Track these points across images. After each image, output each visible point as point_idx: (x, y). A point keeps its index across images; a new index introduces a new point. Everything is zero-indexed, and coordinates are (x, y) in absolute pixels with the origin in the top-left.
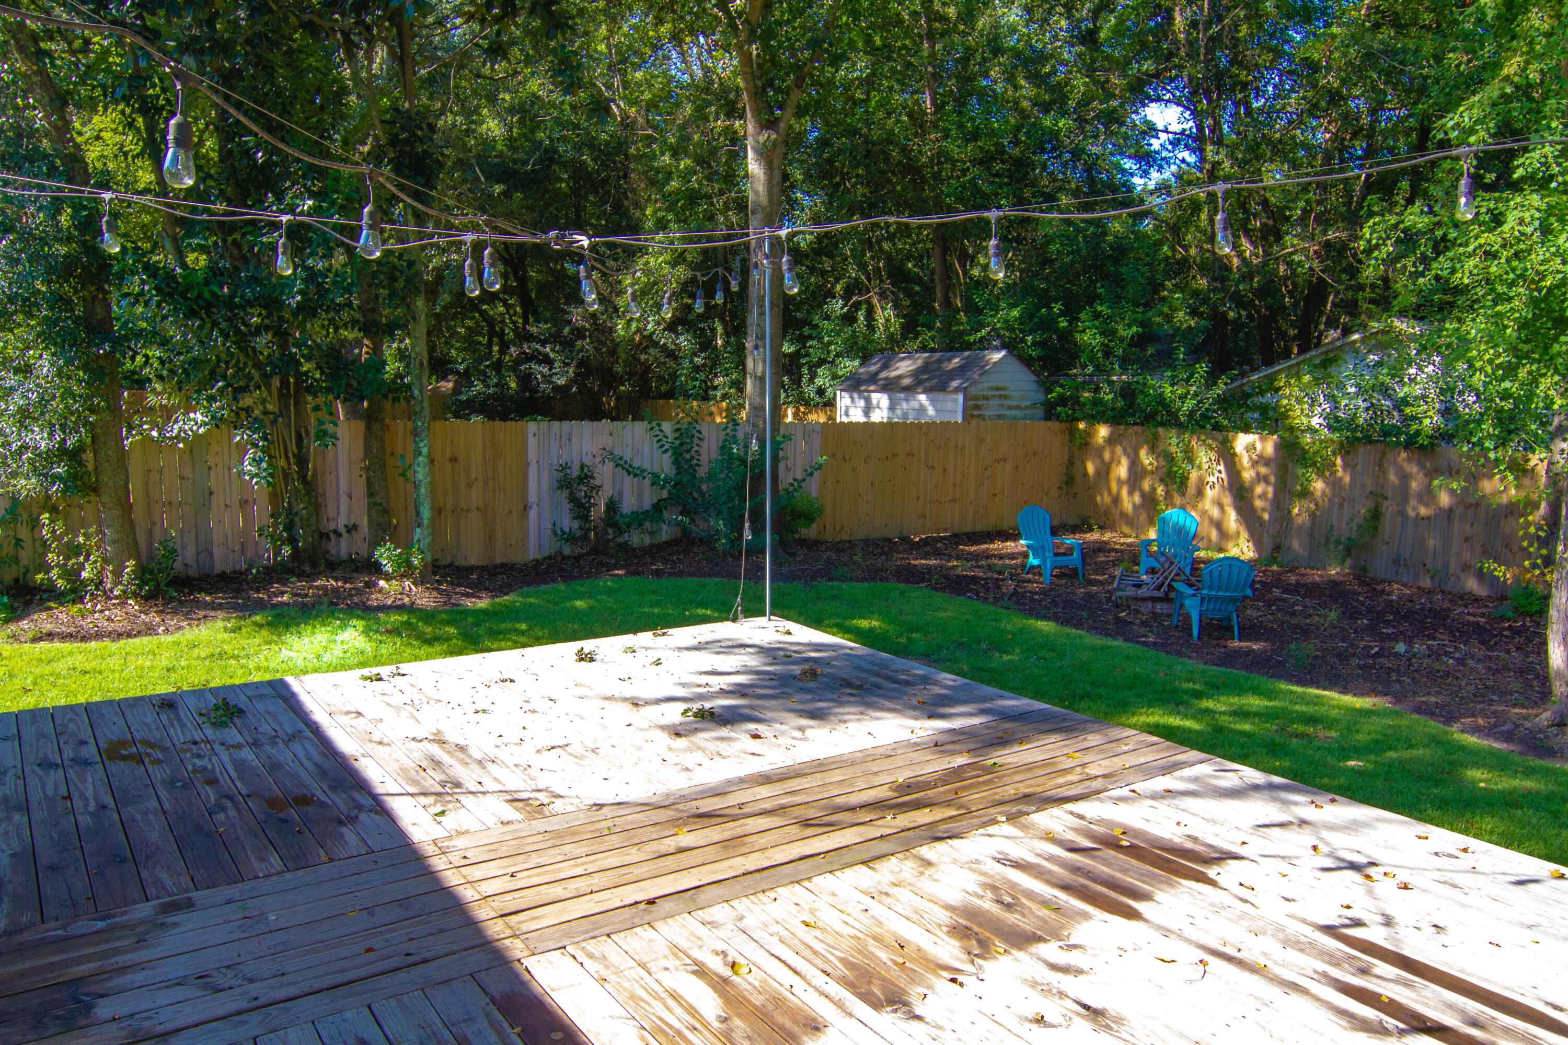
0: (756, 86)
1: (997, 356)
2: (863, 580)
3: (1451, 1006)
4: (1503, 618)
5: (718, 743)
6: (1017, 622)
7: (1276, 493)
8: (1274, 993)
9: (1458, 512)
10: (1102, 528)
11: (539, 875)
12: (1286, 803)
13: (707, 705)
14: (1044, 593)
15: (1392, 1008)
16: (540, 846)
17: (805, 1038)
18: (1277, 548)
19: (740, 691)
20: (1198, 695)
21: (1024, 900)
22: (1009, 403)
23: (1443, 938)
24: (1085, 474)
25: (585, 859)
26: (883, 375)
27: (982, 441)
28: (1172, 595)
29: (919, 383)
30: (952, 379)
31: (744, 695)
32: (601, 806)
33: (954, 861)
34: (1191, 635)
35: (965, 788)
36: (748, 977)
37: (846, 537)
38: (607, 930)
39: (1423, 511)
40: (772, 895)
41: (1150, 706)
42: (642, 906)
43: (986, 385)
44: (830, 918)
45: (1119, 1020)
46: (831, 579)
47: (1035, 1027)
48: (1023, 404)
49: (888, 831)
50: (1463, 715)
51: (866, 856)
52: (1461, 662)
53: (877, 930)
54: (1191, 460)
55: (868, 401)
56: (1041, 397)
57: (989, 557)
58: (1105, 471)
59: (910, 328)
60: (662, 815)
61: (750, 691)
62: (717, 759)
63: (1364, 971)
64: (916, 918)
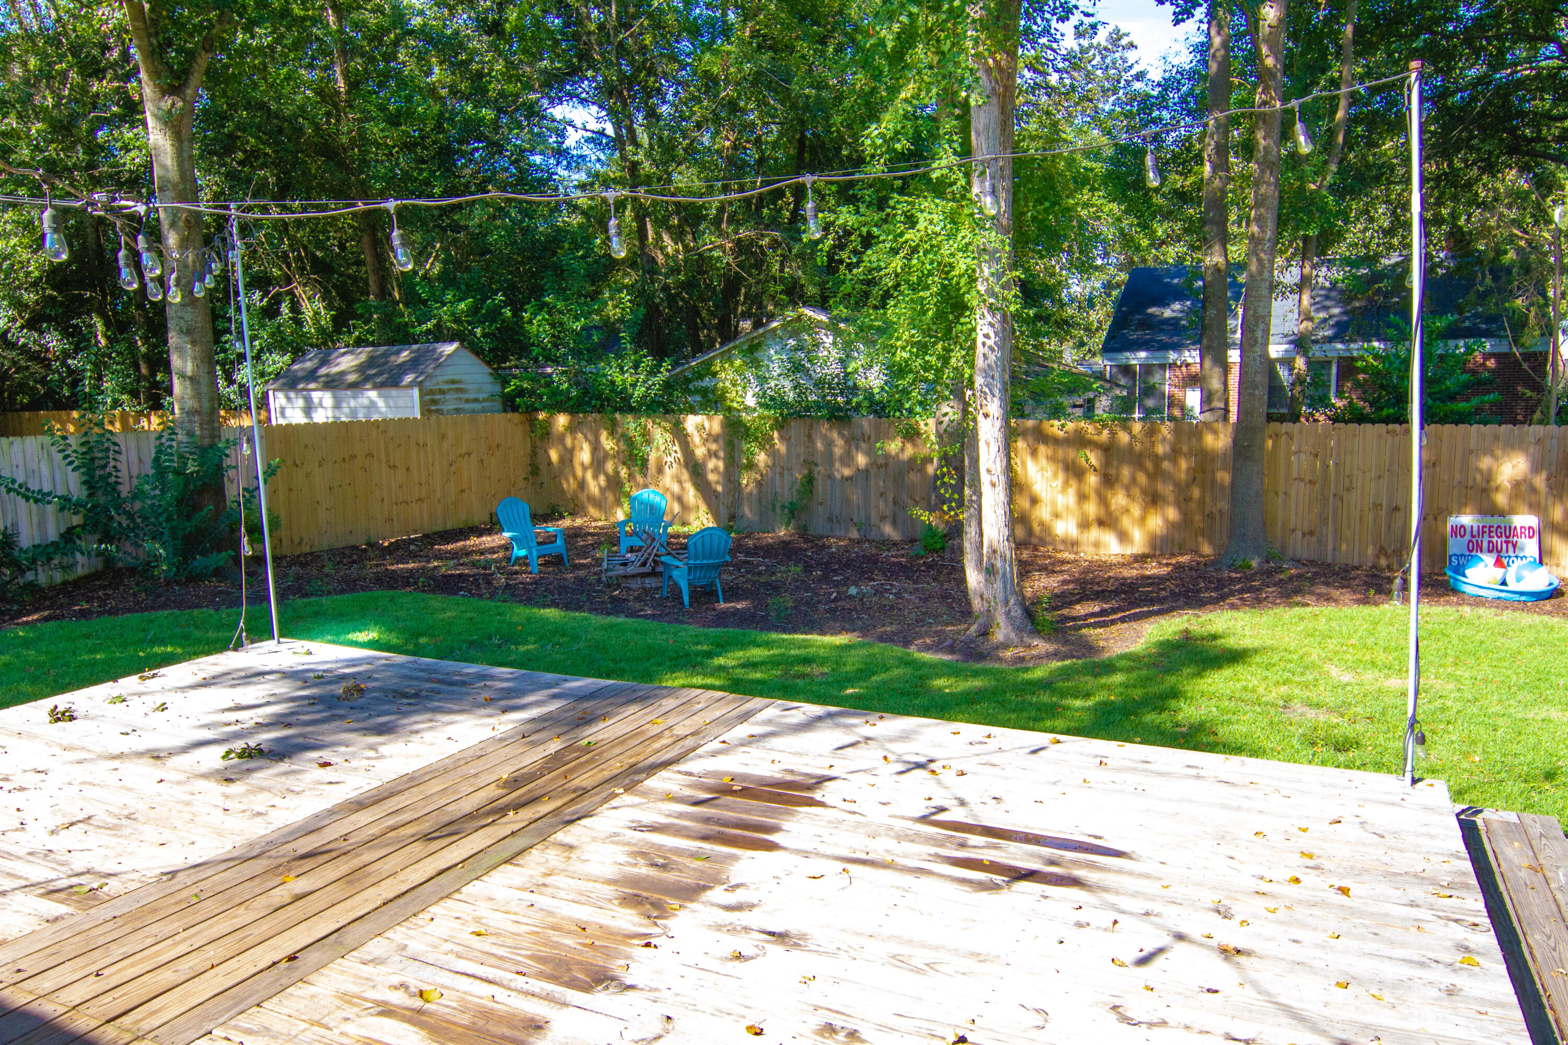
0: (151, 45)
1: (449, 348)
2: (342, 592)
3: (1032, 855)
4: (918, 557)
5: (283, 779)
6: (521, 612)
7: (726, 468)
8: (908, 880)
9: (873, 472)
10: (573, 514)
11: (133, 965)
12: (847, 726)
13: (252, 743)
14: (536, 582)
15: (994, 867)
16: (116, 934)
17: (531, 1040)
18: (732, 517)
19: (279, 721)
20: (710, 655)
21: (674, 858)
22: (466, 396)
23: (1003, 806)
24: (550, 463)
25: (183, 935)
26: (323, 371)
27: (443, 436)
28: (660, 569)
29: (367, 379)
30: (405, 373)
31: (289, 725)
32: (173, 874)
33: (594, 839)
34: (682, 603)
35: (571, 771)
36: (441, 1001)
37: (306, 549)
38: (255, 999)
39: (847, 472)
40: (426, 916)
41: (673, 672)
42: (284, 965)
43: (441, 379)
44: (497, 921)
45: (803, 937)
46: (306, 595)
47: (736, 963)
48: (481, 397)
49: (516, 827)
50: (914, 639)
51: (506, 855)
52: (898, 595)
53: (551, 920)
54: (649, 442)
55: (308, 400)
56: (497, 389)
57: (468, 554)
58: (568, 457)
59: (341, 322)
60: (257, 867)
61: (293, 719)
62: (289, 796)
63: (963, 845)
64: (583, 899)
